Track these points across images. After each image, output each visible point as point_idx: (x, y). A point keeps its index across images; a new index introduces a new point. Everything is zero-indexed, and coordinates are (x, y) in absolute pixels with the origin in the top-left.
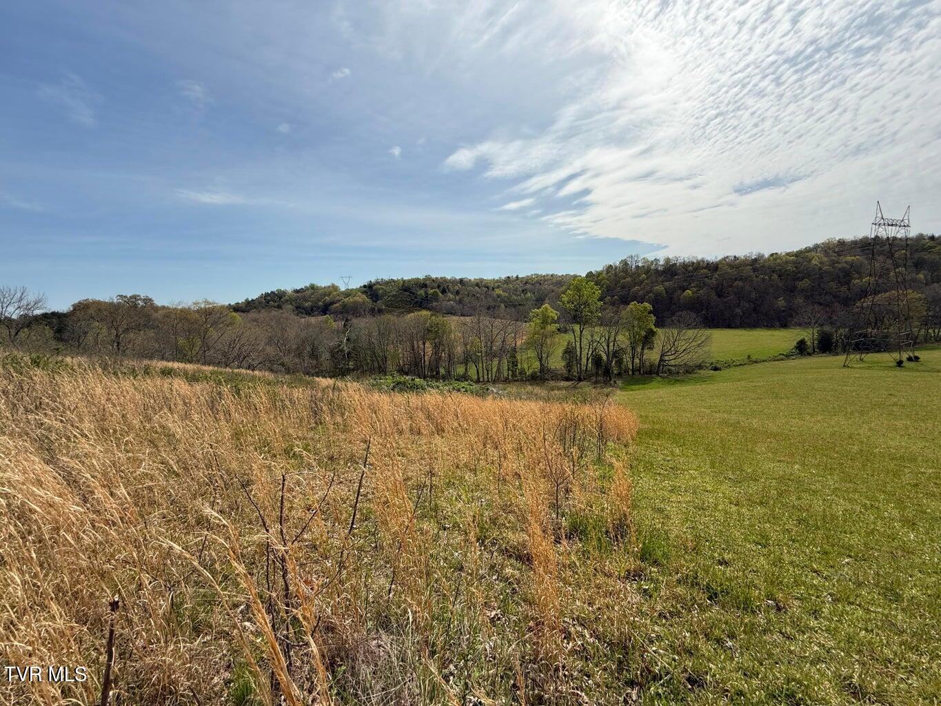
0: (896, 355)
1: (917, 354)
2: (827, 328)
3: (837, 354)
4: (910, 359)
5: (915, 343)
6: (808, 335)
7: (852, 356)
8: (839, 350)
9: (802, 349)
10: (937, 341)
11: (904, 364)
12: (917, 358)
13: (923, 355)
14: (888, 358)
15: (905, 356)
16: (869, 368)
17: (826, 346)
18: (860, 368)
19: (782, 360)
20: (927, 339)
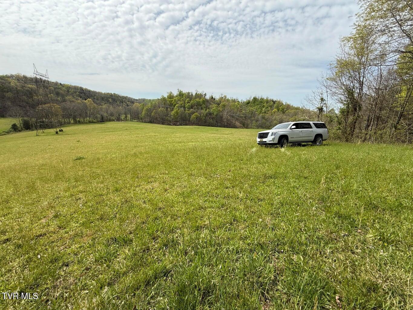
0: (55, 130)
1: (62, 129)
2: (26, 118)
3: (33, 130)
4: (60, 131)
5: (62, 125)
6: (17, 121)
7: (39, 131)
8: (34, 128)
9: (15, 128)
10: (68, 124)
11: (58, 133)
12: (62, 130)
13: (64, 129)
14: (53, 131)
15: (58, 130)
16: (47, 135)
17: (27, 127)
18: (43, 136)
19: (5, 134)
20: (65, 123)
